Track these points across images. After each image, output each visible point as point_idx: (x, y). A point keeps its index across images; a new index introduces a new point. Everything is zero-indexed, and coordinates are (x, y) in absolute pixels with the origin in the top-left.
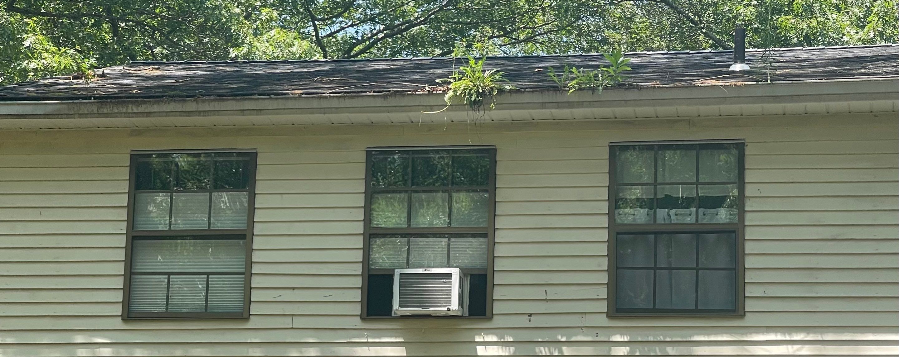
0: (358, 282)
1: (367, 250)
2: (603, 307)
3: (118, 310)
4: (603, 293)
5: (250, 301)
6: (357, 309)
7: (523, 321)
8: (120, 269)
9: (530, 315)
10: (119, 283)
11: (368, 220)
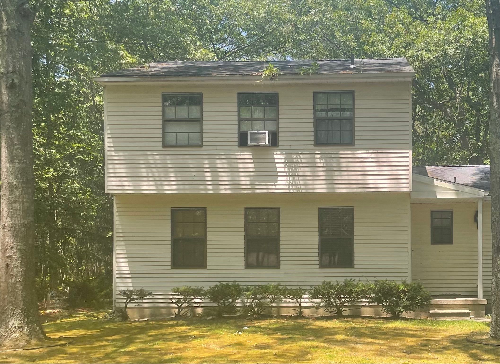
0: (237, 135)
1: (239, 125)
2: (312, 143)
3: (161, 144)
4: (312, 138)
5: (203, 141)
6: (237, 144)
7: (288, 147)
8: (160, 131)
9: (290, 145)
10: (160, 135)
11: (239, 115)
